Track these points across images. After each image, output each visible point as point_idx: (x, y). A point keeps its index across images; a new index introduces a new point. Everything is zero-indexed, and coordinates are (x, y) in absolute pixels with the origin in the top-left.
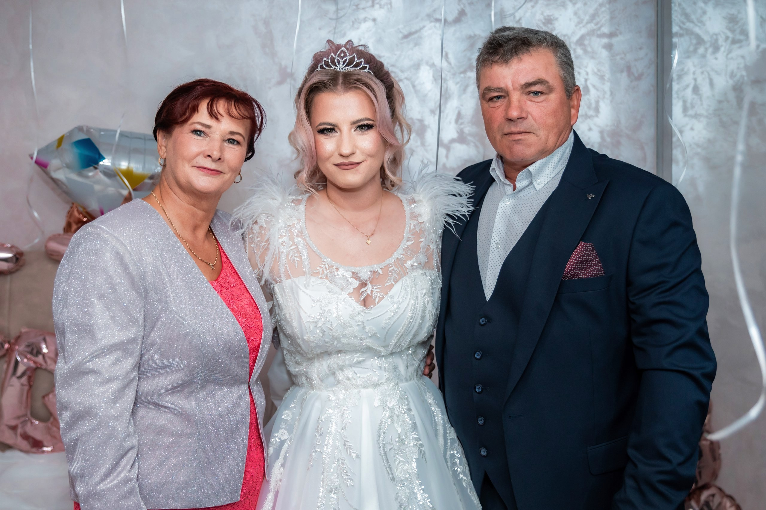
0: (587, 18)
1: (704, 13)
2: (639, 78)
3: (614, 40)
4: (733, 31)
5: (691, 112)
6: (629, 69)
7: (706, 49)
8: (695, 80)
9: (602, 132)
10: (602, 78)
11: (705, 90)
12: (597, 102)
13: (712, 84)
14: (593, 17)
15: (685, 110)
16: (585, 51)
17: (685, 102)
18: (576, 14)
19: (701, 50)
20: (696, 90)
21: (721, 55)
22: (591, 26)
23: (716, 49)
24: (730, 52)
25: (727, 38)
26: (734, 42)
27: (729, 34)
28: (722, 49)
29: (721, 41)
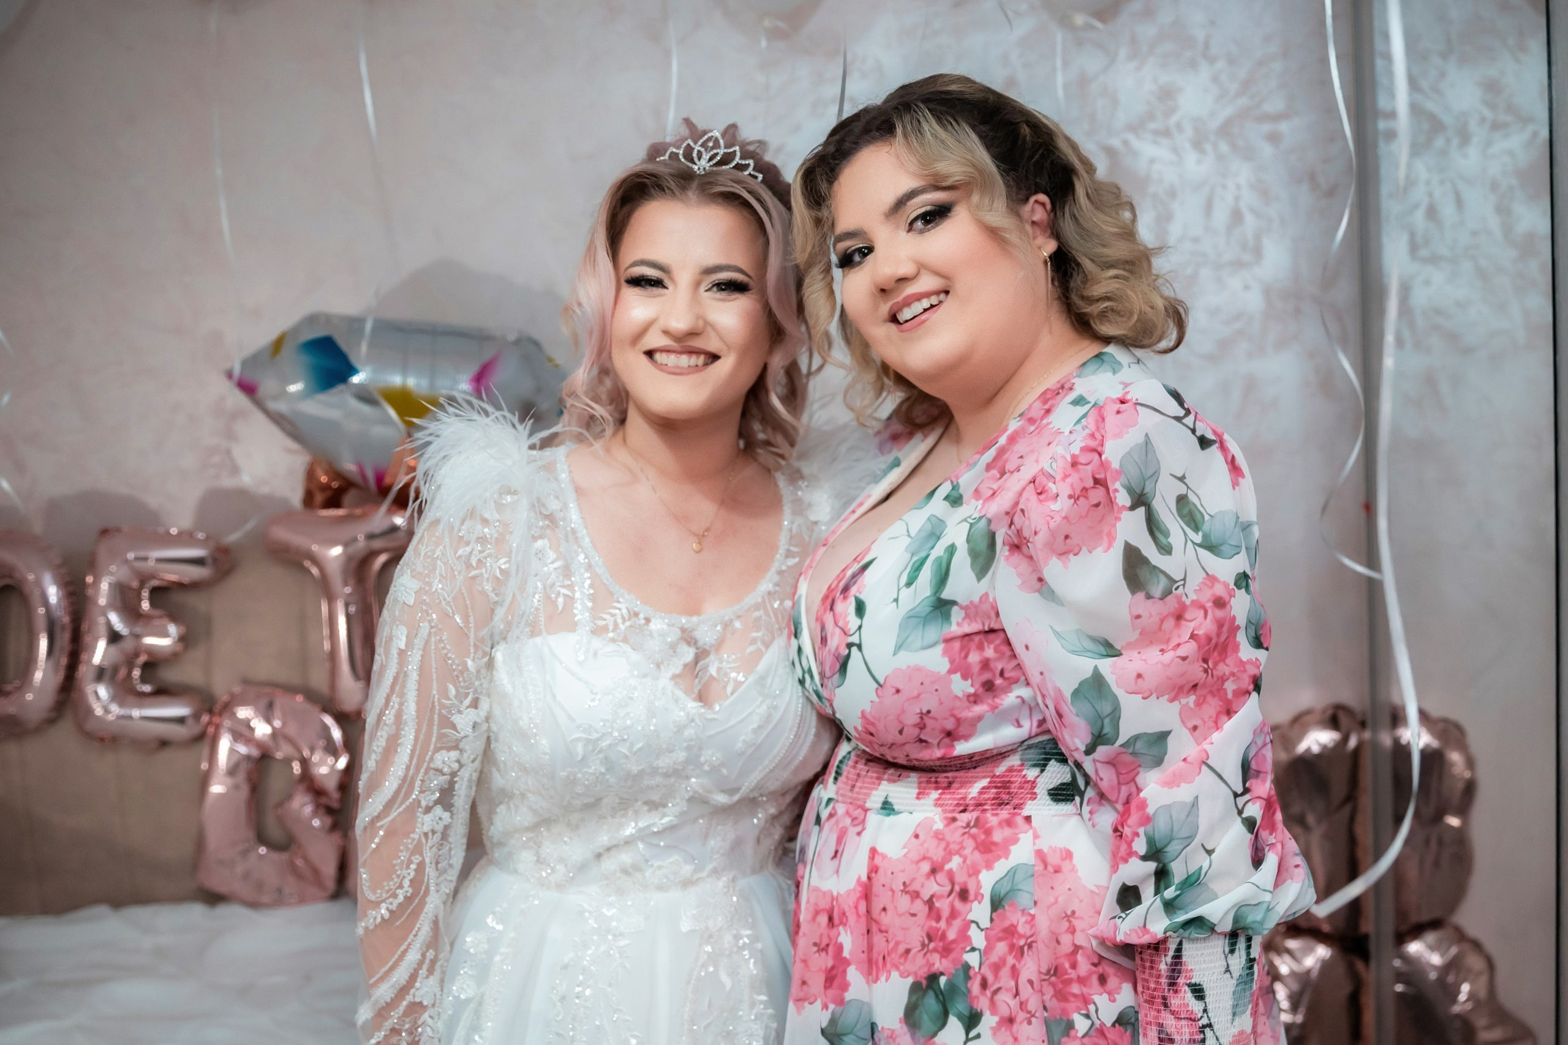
0: (1234, 87)
1: (1443, 75)
2: (1331, 193)
3: (1284, 127)
4: (1492, 106)
5: (1424, 253)
6: (1312, 177)
7: (1448, 141)
8: (1430, 195)
9: (1267, 292)
10: (1264, 193)
11: (1448, 211)
12: (1258, 238)
13: (1459, 202)
14: (1246, 85)
15: (1414, 248)
16: (1234, 147)
17: (1412, 235)
18: (1215, 79)
19: (1439, 142)
20: (1432, 212)
21: (1473, 151)
22: (1243, 101)
23: (1465, 138)
24: (1489, 143)
25: (1483, 120)
26: (1496, 126)
27: (1487, 113)
28: (1475, 140)
29: (1473, 125)
